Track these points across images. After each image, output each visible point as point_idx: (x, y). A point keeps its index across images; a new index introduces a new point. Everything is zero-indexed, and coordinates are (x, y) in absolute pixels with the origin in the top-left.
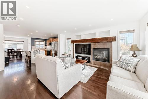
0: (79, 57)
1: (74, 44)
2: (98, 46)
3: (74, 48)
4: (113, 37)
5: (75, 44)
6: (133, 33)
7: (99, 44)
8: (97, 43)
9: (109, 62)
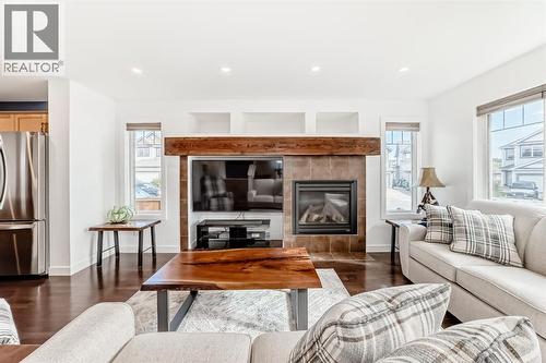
0: (211, 230)
1: (184, 158)
2: (317, 169)
3: (183, 185)
4: (372, 139)
5: (190, 158)
6: (414, 133)
7: (318, 165)
8: (310, 160)
9: (354, 231)
